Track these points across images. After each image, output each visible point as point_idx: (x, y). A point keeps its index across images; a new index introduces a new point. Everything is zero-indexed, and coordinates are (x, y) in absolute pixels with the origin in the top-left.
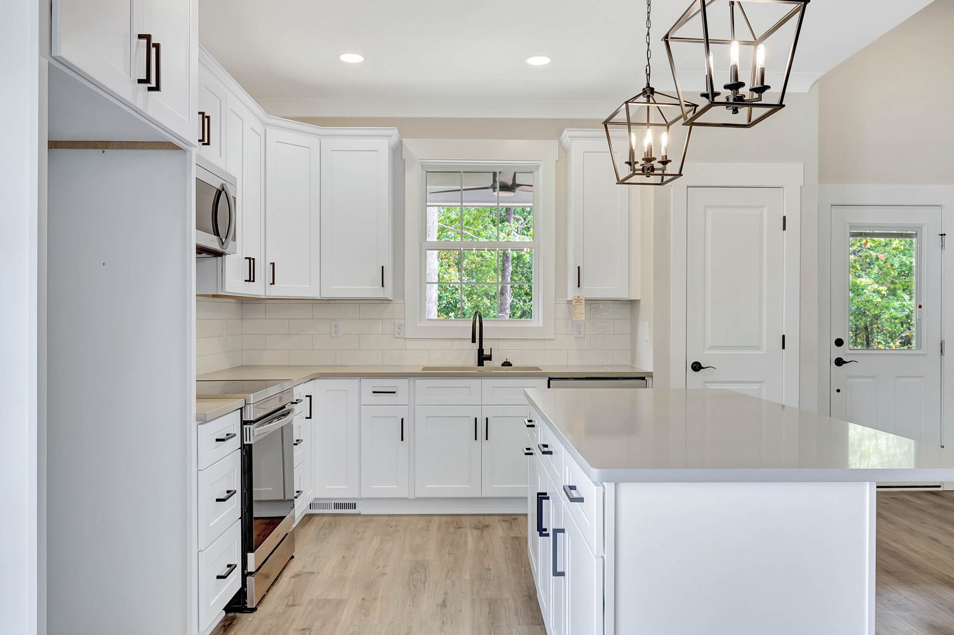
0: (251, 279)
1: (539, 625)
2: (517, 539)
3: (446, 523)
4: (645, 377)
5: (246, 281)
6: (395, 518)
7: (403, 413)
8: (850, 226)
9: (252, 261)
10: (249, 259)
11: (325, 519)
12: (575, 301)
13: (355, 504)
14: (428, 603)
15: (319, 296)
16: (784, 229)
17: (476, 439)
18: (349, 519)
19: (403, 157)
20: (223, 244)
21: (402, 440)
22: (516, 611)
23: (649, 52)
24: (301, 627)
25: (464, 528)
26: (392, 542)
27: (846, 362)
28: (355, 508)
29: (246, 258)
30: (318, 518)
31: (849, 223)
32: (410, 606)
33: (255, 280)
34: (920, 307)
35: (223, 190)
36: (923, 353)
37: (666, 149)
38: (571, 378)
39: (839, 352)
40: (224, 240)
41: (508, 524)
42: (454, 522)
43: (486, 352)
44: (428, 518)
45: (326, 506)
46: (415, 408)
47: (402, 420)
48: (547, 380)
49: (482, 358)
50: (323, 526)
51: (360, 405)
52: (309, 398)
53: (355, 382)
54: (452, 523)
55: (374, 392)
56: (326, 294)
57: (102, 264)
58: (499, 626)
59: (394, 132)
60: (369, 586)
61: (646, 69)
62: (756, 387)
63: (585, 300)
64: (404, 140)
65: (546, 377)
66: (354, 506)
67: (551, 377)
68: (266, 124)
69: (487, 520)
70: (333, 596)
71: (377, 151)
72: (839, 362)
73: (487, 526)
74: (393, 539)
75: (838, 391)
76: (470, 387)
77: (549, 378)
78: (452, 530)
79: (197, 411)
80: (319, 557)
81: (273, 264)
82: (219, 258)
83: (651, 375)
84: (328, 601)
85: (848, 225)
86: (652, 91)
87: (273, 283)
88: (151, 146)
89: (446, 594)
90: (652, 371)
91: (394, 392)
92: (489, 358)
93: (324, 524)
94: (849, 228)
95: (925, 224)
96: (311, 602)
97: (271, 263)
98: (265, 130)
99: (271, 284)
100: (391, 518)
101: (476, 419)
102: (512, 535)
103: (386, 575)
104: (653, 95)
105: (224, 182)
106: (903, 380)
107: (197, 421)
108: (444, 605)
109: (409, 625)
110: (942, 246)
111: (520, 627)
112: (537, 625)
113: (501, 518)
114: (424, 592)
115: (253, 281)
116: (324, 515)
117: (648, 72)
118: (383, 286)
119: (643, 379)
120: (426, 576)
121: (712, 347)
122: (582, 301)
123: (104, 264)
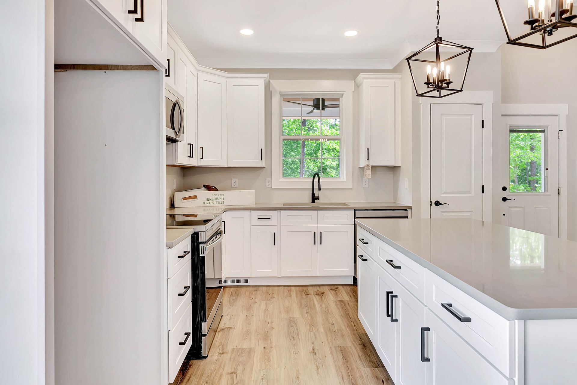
0: (191, 156)
1: (376, 367)
2: (342, 302)
3: (300, 291)
4: (407, 209)
5: (188, 157)
6: (270, 288)
7: (274, 230)
8: (510, 126)
9: (192, 146)
10: (190, 144)
11: (232, 289)
12: (366, 168)
13: (248, 280)
14: (304, 350)
15: (226, 165)
16: (483, 127)
17: (315, 244)
18: (245, 289)
19: (271, 90)
20: (177, 135)
21: (274, 245)
22: (359, 356)
23: (439, 16)
24: (230, 371)
25: (310, 294)
26: (272, 305)
27: (508, 200)
28: (248, 282)
29: (188, 144)
30: (228, 289)
31: (509, 125)
32: (293, 353)
33: (193, 157)
34: (547, 169)
35: (177, 103)
36: (548, 194)
37: (449, 75)
38: (366, 210)
39: (505, 194)
40: (177, 133)
41: (334, 292)
42: (304, 290)
43: (316, 195)
44: (289, 288)
45: (231, 281)
46: (281, 226)
47: (274, 233)
48: (354, 211)
49: (314, 198)
50: (231, 294)
51: (251, 225)
52: (224, 222)
53: (247, 213)
54: (303, 291)
55: (259, 218)
56: (231, 164)
57: (105, 145)
58: (352, 369)
59: (266, 75)
60: (266, 337)
61: (437, 27)
62: (468, 214)
63: (372, 167)
64: (271, 81)
65: (353, 209)
66: (247, 281)
67: (355, 209)
68: (197, 70)
69: (322, 289)
70: (245, 345)
71: (258, 86)
72: (505, 199)
73: (323, 293)
74: (272, 303)
75: (504, 215)
76: (311, 215)
77: (355, 210)
78: (304, 296)
79: (167, 241)
80: (232, 316)
81: (202, 148)
82: (174, 144)
83: (410, 208)
84: (243, 350)
85: (509, 126)
86: (441, 39)
87: (202, 158)
88: (136, 68)
89: (313, 343)
90: (411, 206)
91: (270, 218)
92: (318, 198)
93: (232, 292)
94: (509, 127)
95: (549, 125)
96: (233, 350)
97: (201, 147)
98: (198, 74)
99: (201, 159)
100: (268, 288)
101: (315, 233)
102: (339, 299)
103: (274, 329)
104: (442, 42)
105: (178, 99)
106: (538, 209)
107: (167, 246)
108: (314, 352)
109: (297, 369)
110: (559, 137)
111: (365, 369)
112: (375, 367)
113: (329, 288)
114: (300, 342)
115: (192, 157)
116: (230, 287)
117: (438, 28)
118: (261, 160)
119: (406, 210)
120: (297, 329)
121: (445, 193)
122: (369, 168)
123: (106, 145)
